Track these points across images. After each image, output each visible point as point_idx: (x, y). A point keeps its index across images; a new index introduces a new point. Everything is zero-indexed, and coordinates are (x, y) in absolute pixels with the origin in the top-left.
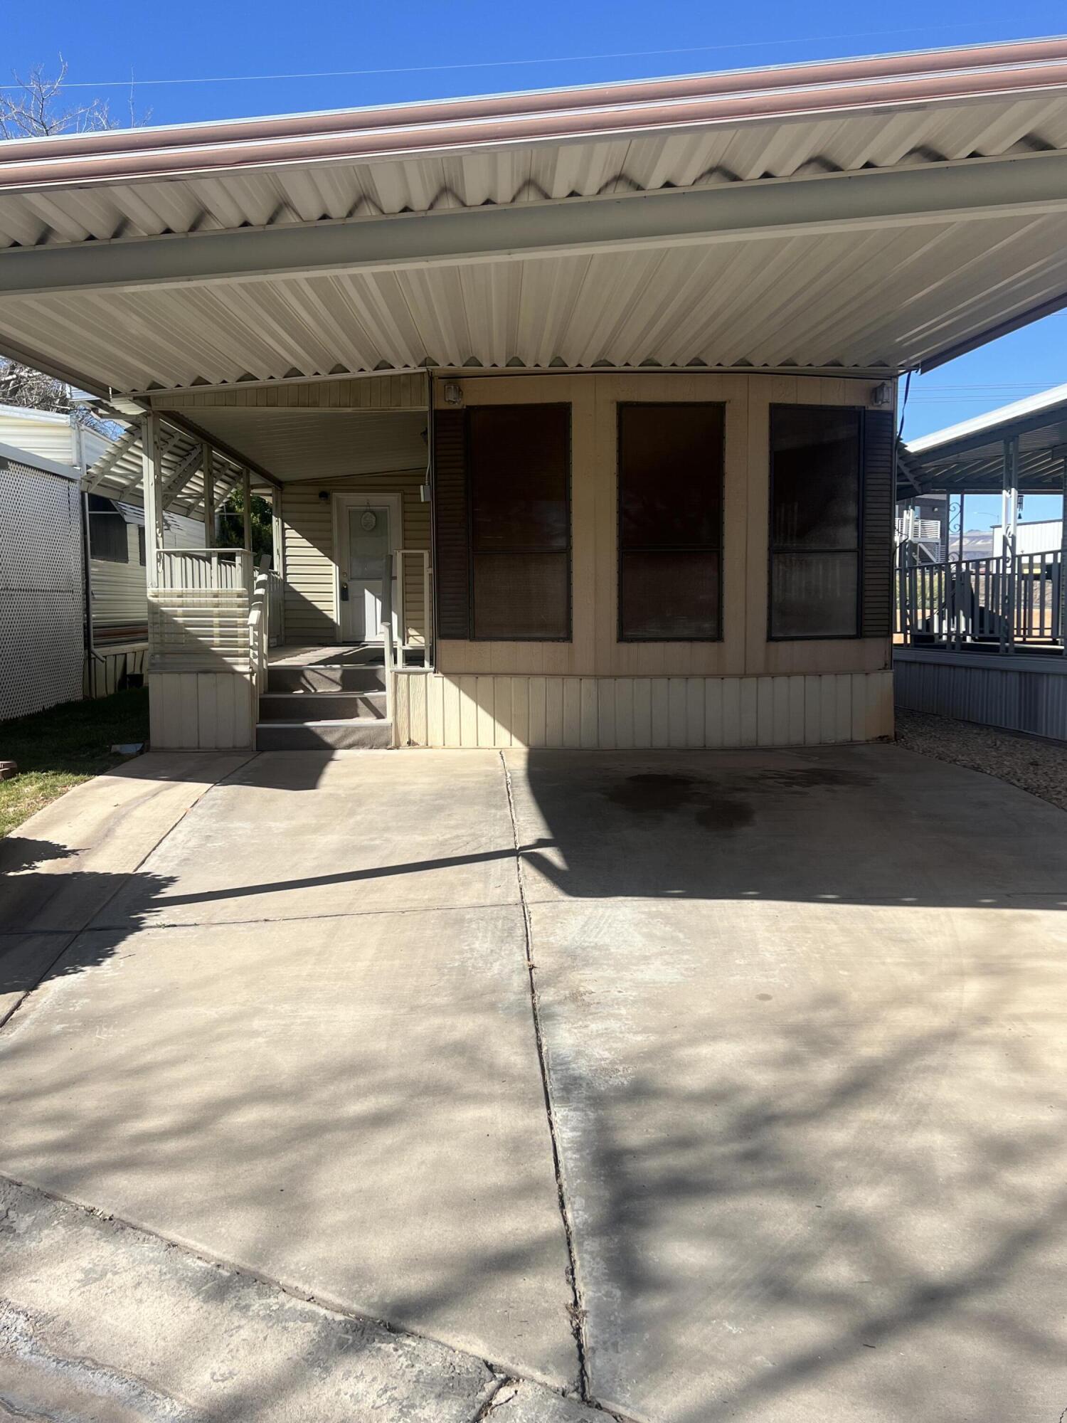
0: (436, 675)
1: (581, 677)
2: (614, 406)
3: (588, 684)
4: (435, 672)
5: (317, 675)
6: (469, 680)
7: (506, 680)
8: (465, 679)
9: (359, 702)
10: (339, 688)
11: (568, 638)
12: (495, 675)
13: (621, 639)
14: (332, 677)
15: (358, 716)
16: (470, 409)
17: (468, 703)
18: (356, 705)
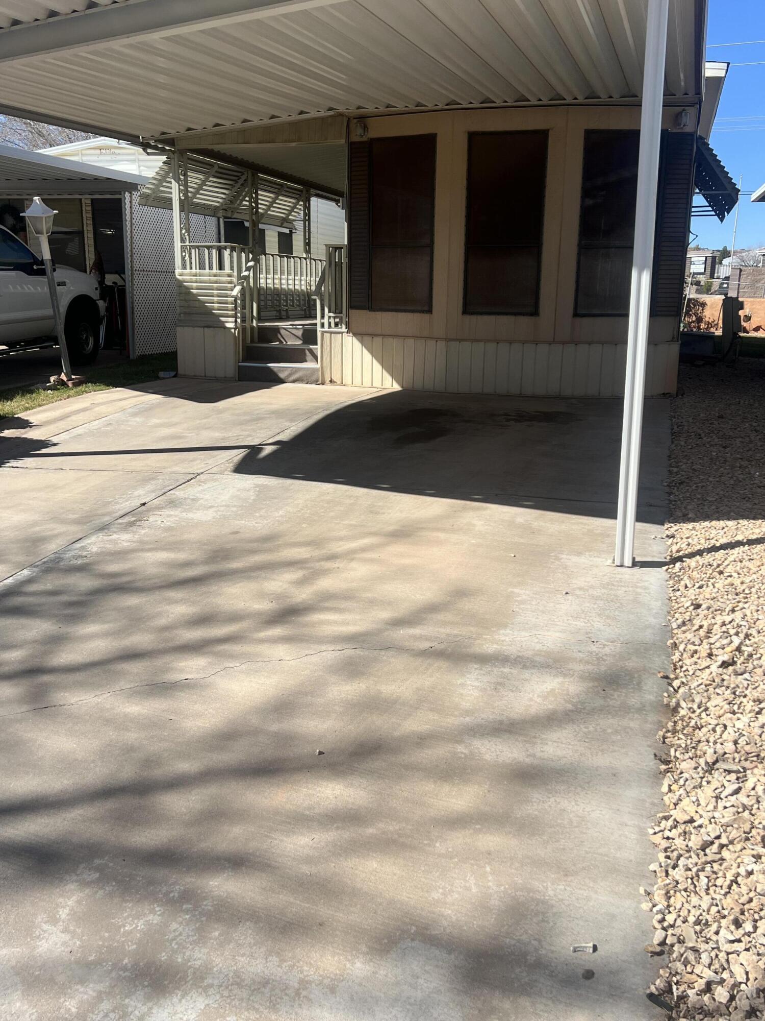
0: (349, 334)
1: (437, 339)
2: (466, 136)
3: (442, 345)
5: (287, 332)
6: (367, 339)
7: (391, 339)
9: (307, 352)
11: (430, 311)
12: (384, 336)
13: (465, 311)
14: (296, 334)
15: (306, 361)
16: (373, 140)
17: (367, 356)
18: (305, 354)
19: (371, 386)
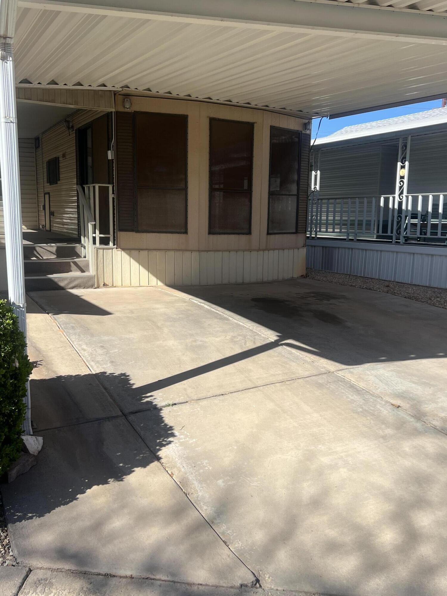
0: (117, 250)
1: (192, 251)
2: (208, 120)
3: (195, 255)
4: (117, 248)
5: (42, 249)
6: (135, 253)
7: (155, 252)
8: (133, 252)
9: (72, 264)
10: (55, 256)
11: (186, 232)
12: (148, 250)
13: (210, 233)
14: (51, 250)
15: (71, 271)
16: (136, 112)
17: (135, 265)
18: (70, 266)
19: (139, 285)
